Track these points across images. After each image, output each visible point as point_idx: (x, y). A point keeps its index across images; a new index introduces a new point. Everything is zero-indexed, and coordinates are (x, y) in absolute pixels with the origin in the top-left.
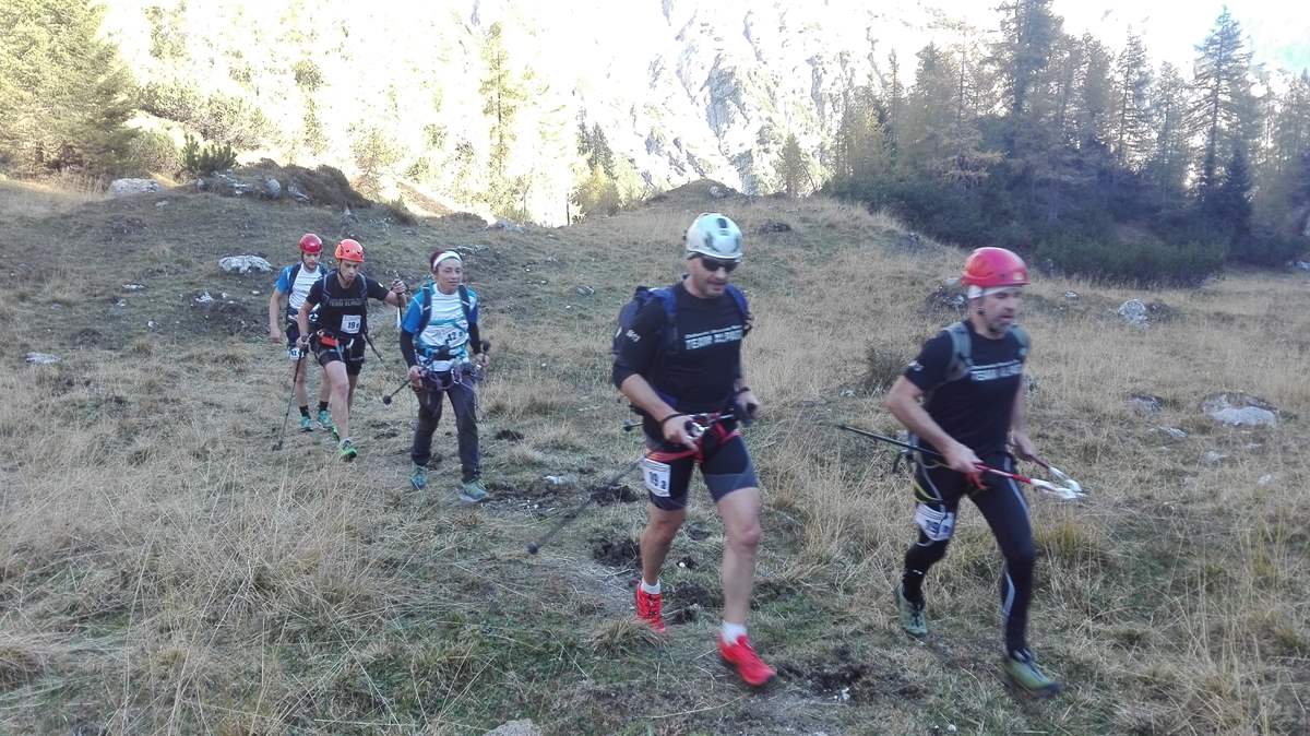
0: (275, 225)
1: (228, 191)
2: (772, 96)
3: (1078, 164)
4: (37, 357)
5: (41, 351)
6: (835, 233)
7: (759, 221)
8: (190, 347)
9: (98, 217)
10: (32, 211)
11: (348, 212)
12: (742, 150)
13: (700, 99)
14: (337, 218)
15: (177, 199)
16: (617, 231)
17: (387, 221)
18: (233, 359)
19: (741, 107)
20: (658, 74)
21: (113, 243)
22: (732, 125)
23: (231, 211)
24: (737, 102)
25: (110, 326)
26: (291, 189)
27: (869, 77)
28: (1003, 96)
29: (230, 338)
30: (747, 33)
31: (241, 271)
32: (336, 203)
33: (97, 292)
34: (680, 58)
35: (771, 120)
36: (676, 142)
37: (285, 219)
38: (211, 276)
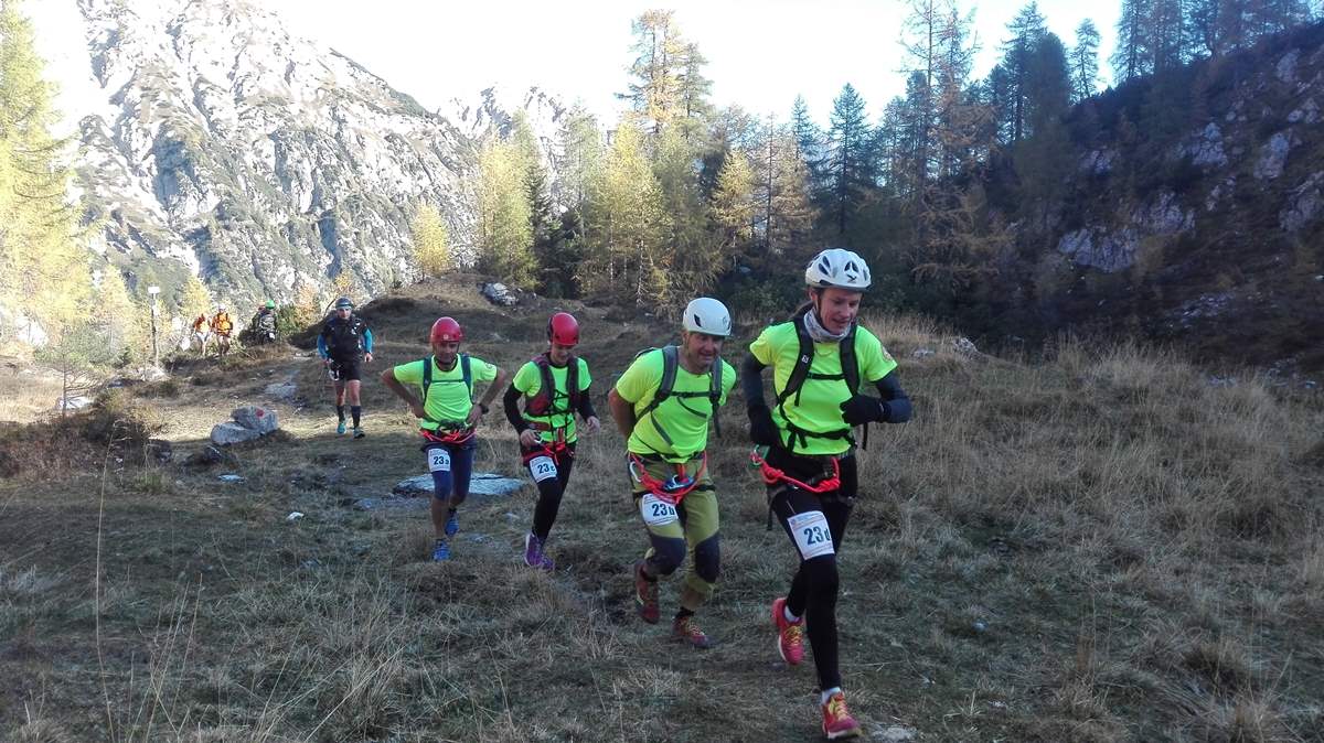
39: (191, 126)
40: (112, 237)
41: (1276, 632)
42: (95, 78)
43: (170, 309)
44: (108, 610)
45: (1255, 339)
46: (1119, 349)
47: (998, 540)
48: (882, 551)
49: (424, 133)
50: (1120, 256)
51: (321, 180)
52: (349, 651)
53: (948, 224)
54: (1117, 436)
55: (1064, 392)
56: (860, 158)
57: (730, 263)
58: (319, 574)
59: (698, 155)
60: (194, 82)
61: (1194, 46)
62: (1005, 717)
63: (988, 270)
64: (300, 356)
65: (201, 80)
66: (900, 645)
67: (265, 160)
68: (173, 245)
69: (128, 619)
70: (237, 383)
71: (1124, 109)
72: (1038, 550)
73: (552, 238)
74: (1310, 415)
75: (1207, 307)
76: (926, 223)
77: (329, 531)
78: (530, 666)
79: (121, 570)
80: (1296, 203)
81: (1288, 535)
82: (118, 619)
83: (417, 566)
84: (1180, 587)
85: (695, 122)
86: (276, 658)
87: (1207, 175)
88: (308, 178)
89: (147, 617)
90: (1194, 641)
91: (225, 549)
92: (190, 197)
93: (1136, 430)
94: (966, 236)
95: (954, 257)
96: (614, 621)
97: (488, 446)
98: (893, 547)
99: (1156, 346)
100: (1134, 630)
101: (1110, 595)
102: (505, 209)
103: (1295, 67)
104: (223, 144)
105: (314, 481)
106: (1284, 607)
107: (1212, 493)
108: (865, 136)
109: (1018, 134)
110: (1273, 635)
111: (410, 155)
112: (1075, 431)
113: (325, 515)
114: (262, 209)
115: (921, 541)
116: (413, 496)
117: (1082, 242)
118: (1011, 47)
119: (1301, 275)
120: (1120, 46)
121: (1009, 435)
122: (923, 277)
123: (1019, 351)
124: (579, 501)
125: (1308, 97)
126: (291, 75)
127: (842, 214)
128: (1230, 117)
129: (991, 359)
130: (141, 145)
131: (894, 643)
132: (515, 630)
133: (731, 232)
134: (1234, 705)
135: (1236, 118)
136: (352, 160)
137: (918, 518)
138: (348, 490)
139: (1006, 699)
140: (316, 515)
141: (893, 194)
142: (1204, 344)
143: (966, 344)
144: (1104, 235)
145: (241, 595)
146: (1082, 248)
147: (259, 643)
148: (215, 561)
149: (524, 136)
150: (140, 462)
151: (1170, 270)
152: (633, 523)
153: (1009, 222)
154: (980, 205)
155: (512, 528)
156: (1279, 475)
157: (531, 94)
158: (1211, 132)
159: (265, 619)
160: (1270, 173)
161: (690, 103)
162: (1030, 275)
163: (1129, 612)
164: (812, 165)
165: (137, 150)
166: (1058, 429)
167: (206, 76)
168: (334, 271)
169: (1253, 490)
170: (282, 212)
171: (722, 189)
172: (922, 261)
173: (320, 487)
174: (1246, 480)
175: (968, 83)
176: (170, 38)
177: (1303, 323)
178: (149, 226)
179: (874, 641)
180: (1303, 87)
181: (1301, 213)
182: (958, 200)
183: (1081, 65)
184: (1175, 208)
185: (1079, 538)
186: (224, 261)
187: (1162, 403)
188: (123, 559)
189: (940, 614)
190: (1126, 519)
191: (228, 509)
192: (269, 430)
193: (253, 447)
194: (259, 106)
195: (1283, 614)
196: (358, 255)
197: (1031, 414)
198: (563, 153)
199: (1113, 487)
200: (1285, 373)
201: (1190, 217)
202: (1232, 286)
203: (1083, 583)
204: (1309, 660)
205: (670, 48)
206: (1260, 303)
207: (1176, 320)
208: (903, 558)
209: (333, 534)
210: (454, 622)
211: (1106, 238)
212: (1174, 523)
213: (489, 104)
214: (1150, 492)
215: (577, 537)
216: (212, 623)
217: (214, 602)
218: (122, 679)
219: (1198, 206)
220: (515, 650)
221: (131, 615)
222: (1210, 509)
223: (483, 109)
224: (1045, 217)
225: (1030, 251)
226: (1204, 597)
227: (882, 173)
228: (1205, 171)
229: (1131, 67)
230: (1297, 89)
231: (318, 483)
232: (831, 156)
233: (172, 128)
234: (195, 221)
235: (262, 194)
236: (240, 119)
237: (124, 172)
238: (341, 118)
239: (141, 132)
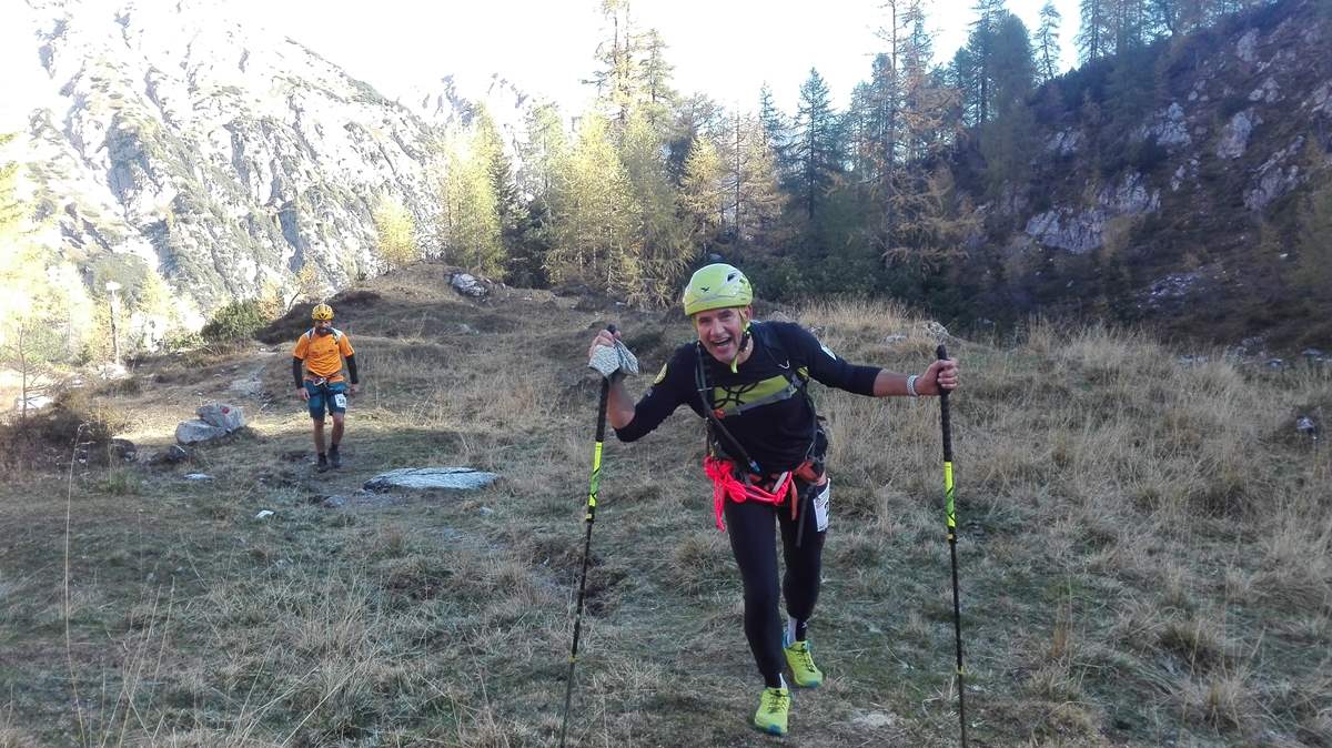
2: (188, 162)
12: (154, 220)
13: (97, 160)
19: (151, 172)
20: (40, 131)
22: (139, 191)
24: (145, 166)
27: (297, 147)
30: (151, 93)
34: (69, 113)
35: (187, 187)
36: (70, 210)
39: (144, 118)
40: (67, 232)
41: (1248, 609)
42: (43, 69)
43: (129, 305)
44: (76, 614)
45: (1221, 318)
46: (1089, 330)
47: (973, 524)
48: (860, 538)
49: (385, 122)
50: (1088, 237)
51: (280, 171)
52: (323, 650)
53: (917, 208)
54: (1089, 417)
55: (1036, 375)
56: (826, 143)
57: (700, 251)
58: (291, 573)
59: (665, 141)
60: (145, 72)
61: (1155, 26)
62: (983, 700)
63: (958, 254)
64: (265, 352)
65: (152, 70)
66: (878, 631)
67: (222, 152)
68: (129, 239)
69: (95, 623)
70: (201, 380)
71: (1087, 91)
72: (1013, 533)
73: (519, 227)
74: (1278, 393)
75: (1174, 287)
76: (895, 207)
77: (300, 529)
78: (509, 661)
79: (87, 573)
80: (1259, 181)
81: (1258, 512)
82: (86, 623)
83: (392, 562)
84: (1153, 567)
85: (661, 108)
86: (249, 659)
87: (1172, 155)
88: (266, 168)
89: (116, 620)
90: (1169, 619)
91: (194, 550)
92: (146, 190)
93: (1109, 411)
94: (935, 220)
95: (923, 240)
96: (593, 614)
97: (460, 440)
98: (870, 533)
99: (1126, 327)
100: (1110, 610)
101: (1085, 577)
102: (470, 198)
103: (1256, 48)
104: (178, 135)
105: (283, 479)
106: (1256, 585)
107: (1184, 472)
108: (832, 121)
109: (983, 116)
110: (1246, 613)
111: (371, 144)
112: (1048, 413)
113: (296, 513)
114: (221, 201)
115: (898, 526)
116: (385, 492)
117: (1049, 225)
118: (974, 28)
119: (1266, 253)
120: (1082, 27)
121: (983, 419)
122: (893, 261)
123: (991, 334)
124: (554, 493)
125: (1268, 76)
126: (245, 64)
127: (811, 199)
128: (1193, 97)
129: (964, 343)
130: (95, 137)
131: (873, 629)
132: (492, 625)
133: (700, 219)
134: (1208, 683)
135: (1197, 99)
136: (311, 150)
137: (894, 504)
138: (317, 487)
139: (984, 683)
140: (286, 513)
141: (861, 178)
142: (1172, 324)
143: (937, 328)
144: (1072, 216)
145: (211, 596)
146: (1050, 230)
147: (232, 645)
148: (184, 561)
149: (486, 123)
150: (104, 463)
151: (1137, 250)
152: (610, 515)
153: (977, 205)
154: (948, 188)
155: (487, 522)
156: (1249, 454)
157: (492, 80)
158: (1174, 112)
159: (236, 620)
160: (1232, 152)
161: (655, 90)
162: (998, 257)
163: (1104, 593)
164: (779, 150)
165: (89, 143)
166: (1030, 411)
167: (158, 66)
168: (296, 264)
169: (1224, 469)
170: (241, 203)
171: (690, 175)
172: (893, 245)
173: (289, 484)
174: (1217, 460)
175: (933, 66)
176: (119, 27)
177: (1270, 301)
178: (105, 221)
179: (853, 627)
180: (1263, 66)
181: (1265, 192)
182: (927, 184)
183: (1044, 47)
184: (1141, 188)
185: (1053, 520)
186: (183, 255)
187: (1132, 384)
188: (90, 561)
189: (918, 598)
190: (1099, 499)
191: (196, 509)
192: (235, 427)
193: (219, 445)
194: (213, 95)
195: (1255, 591)
196: (321, 247)
197: (1004, 397)
198: (527, 141)
199: (1086, 469)
200: (1252, 352)
201: (1155, 197)
202: (1199, 266)
203: (1059, 565)
204: (1279, 636)
205: (633, 33)
206: (1226, 283)
207: (1144, 300)
208: (880, 543)
209: (305, 532)
210: (430, 618)
211: (1073, 220)
212: (1146, 503)
213: (450, 91)
214: (1122, 472)
215: (553, 530)
216: (183, 625)
217: (184, 604)
218: (92, 685)
219: (1164, 186)
220: (493, 646)
221: (99, 619)
222: (1183, 488)
223: (444, 97)
224: (1012, 198)
225: (998, 233)
226: (1179, 576)
227: (850, 158)
228: (1169, 151)
229: (1094, 48)
230: (1258, 68)
231: (288, 480)
232: (798, 140)
233: (124, 119)
234: (152, 214)
235: (219, 187)
236: (194, 109)
237: (76, 165)
238: (299, 107)
239: (93, 124)
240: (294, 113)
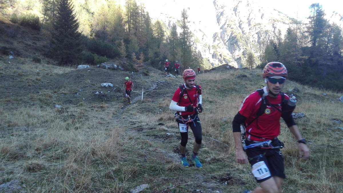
0: (115, 76)
1: (104, 68)
2: (247, 43)
3: (332, 60)
4: (57, 106)
5: (58, 105)
6: (259, 78)
7: (239, 75)
8: (92, 104)
9: (74, 74)
10: (59, 72)
11: (133, 73)
12: (238, 57)
14: (130, 74)
15: (92, 70)
16: (200, 77)
17: (142, 75)
18: (102, 107)
19: (238, 46)
20: (216, 38)
21: (77, 80)
22: (235, 51)
23: (105, 72)
24: (237, 44)
25: (75, 99)
26: (119, 67)
27: (274, 37)
28: (310, 41)
29: (102, 102)
31: (106, 87)
32: (130, 70)
33: (72, 91)
35: (246, 49)
36: (220, 55)
37: (117, 74)
38: (99, 88)
39: (238, 32)
42: (218, 23)
60: (239, 21)
67: (255, 40)
92: (237, 50)
104: (245, 36)
114: (254, 52)
126: (263, 17)
130: (227, 38)
157: (333, 13)
165: (226, 40)
167: (242, 20)
170: (259, 52)
176: (234, 12)
178: (228, 58)
233: (234, 34)
234: (238, 56)
235: (254, 48)
236: (250, 30)
237: (223, 45)
238: (275, 27)
239: (227, 35)
240: (274, 29)
